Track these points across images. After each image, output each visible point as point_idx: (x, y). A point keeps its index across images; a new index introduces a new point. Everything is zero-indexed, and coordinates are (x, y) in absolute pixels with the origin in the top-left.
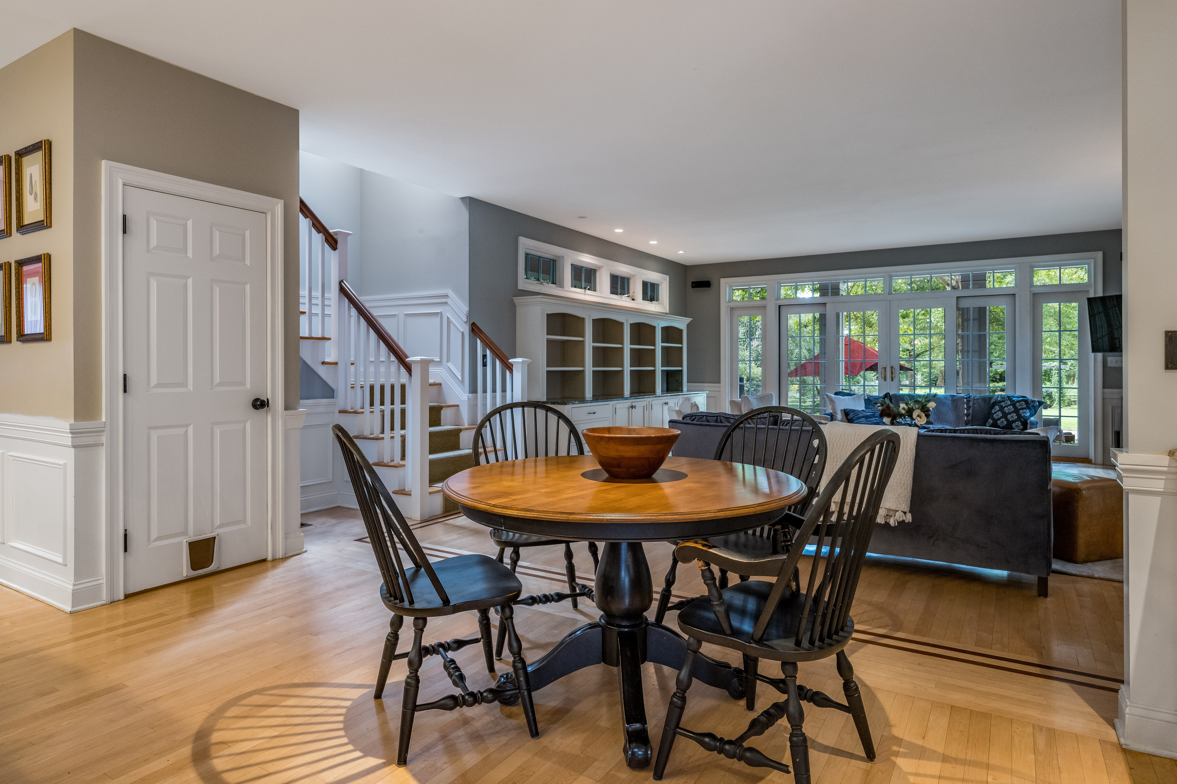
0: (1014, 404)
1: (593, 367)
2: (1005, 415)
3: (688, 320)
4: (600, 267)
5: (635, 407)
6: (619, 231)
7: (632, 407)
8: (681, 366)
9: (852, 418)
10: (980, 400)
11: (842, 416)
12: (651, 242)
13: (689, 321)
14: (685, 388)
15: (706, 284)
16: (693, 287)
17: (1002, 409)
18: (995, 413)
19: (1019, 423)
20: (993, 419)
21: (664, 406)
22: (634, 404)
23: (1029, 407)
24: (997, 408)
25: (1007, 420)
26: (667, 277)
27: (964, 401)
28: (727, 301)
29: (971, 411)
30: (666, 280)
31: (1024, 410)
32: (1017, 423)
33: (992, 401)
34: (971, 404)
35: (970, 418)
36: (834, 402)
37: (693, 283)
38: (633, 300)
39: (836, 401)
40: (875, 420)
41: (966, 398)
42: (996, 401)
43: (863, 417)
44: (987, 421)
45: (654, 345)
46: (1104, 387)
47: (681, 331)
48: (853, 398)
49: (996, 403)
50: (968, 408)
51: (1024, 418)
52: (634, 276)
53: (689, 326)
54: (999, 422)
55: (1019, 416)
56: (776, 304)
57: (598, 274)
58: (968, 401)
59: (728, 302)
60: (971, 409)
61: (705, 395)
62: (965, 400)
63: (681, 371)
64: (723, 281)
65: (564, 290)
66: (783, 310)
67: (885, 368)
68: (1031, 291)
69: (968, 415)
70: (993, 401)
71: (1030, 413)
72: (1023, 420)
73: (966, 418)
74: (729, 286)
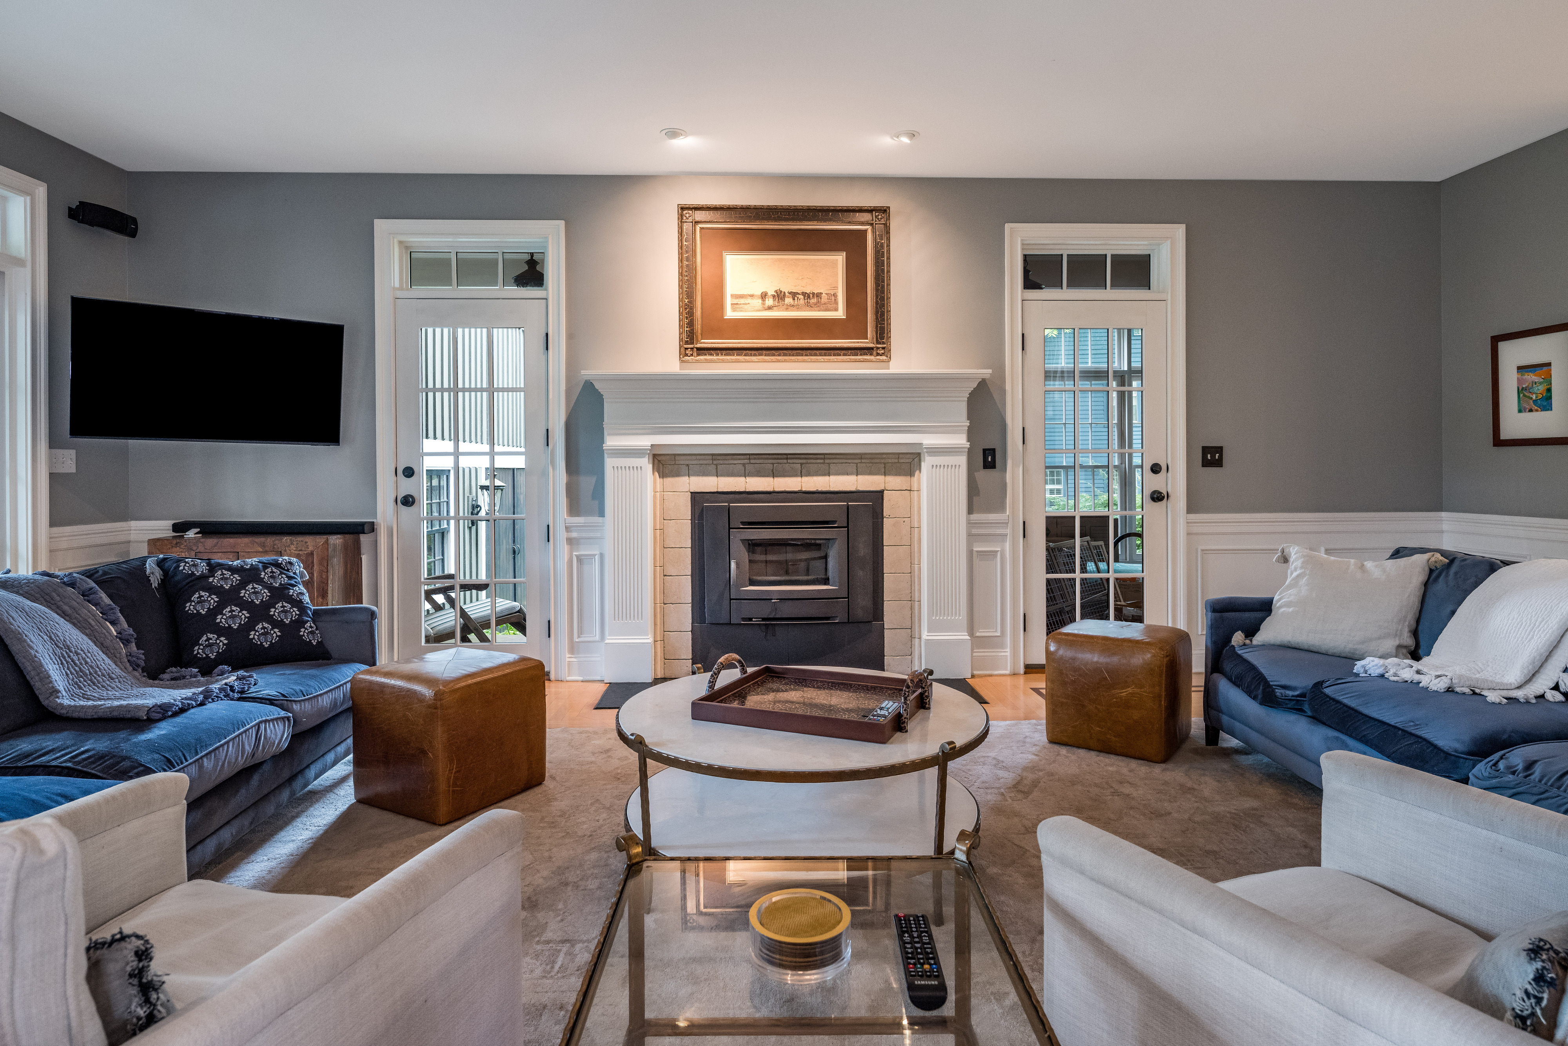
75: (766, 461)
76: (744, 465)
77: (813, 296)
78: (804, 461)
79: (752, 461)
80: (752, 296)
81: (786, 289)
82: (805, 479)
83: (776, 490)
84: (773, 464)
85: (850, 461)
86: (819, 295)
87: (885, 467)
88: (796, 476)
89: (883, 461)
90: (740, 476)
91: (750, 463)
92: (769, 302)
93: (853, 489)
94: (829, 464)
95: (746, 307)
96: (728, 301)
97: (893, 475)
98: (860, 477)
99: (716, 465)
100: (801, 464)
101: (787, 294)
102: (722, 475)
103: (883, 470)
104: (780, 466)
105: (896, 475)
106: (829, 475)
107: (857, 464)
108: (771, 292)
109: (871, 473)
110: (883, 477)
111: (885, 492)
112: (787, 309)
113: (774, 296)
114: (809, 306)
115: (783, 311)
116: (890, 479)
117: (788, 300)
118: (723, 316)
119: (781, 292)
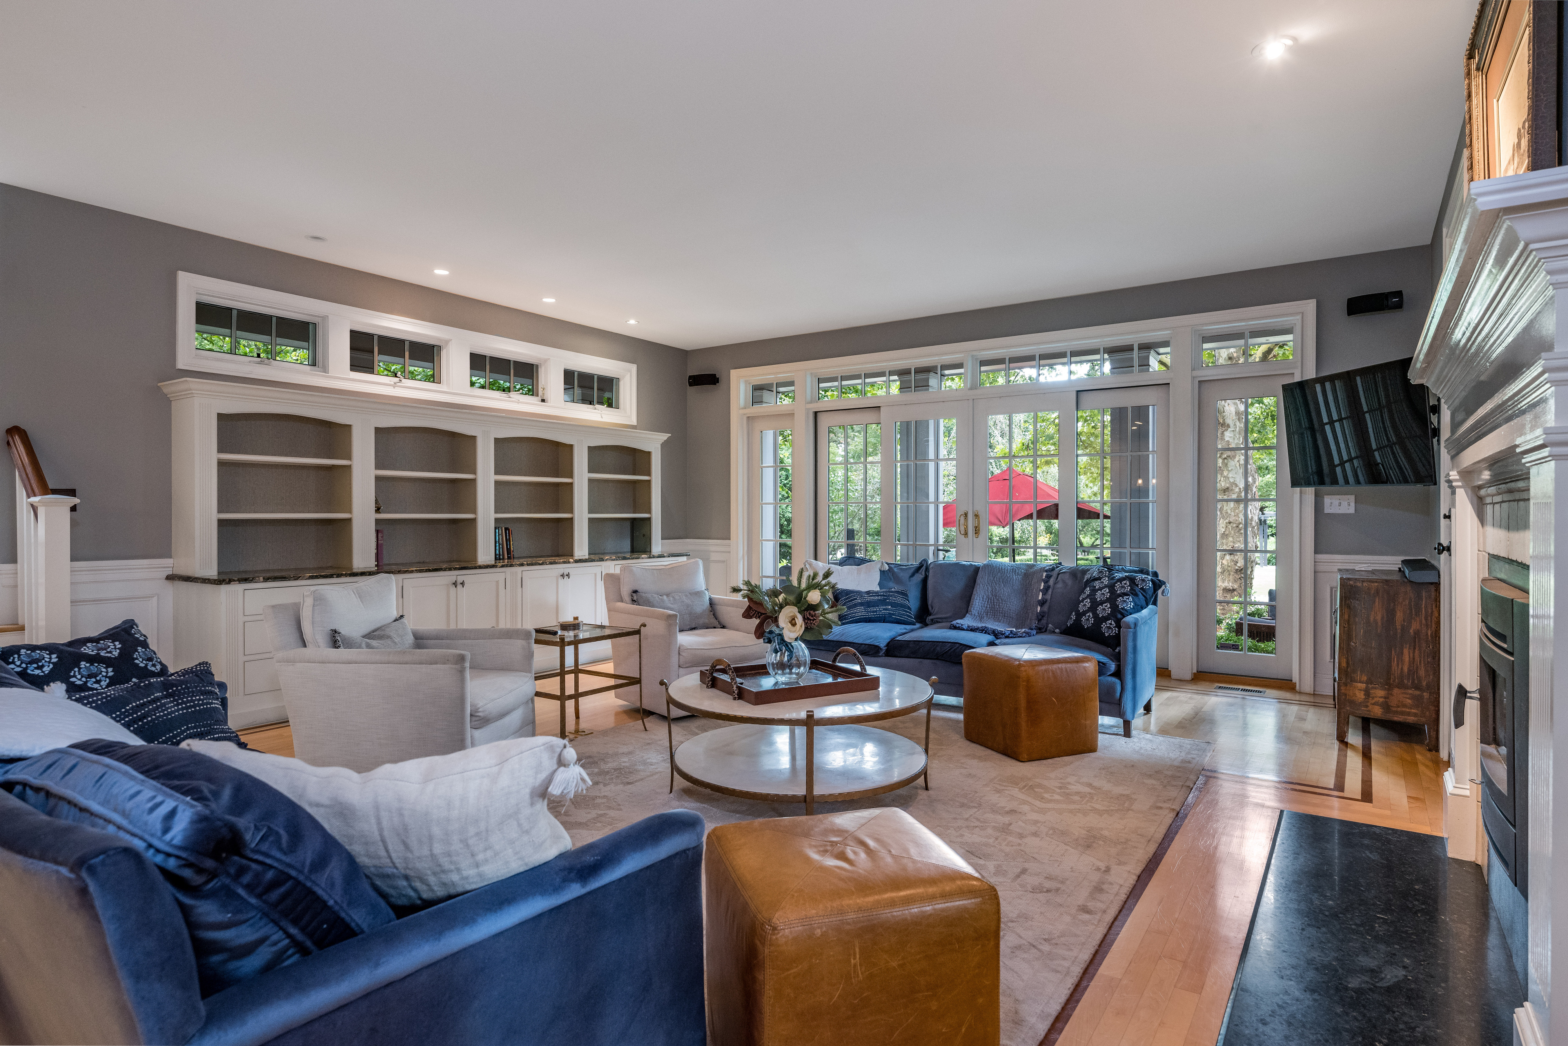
0: (1113, 584)
1: (378, 512)
2: (1095, 605)
3: (662, 436)
4: (447, 342)
5: (463, 584)
7: (456, 584)
8: (648, 511)
12: (546, 300)
13: (667, 438)
14: (656, 547)
15: (710, 379)
16: (691, 385)
17: (1093, 593)
18: (1083, 601)
19: (1113, 623)
20: (1078, 613)
21: (561, 580)
23: (1135, 591)
24: (1088, 590)
25: (1095, 615)
26: (634, 368)
27: (1042, 575)
28: (742, 406)
29: (1048, 597)
30: (630, 371)
31: (1126, 598)
32: (1110, 622)
33: (1086, 577)
34: (1051, 582)
35: (1046, 608)
37: (690, 377)
38: (543, 401)
40: (884, 609)
41: (1049, 571)
42: (1089, 579)
43: (861, 604)
44: (1070, 616)
46: (1316, 551)
47: (649, 454)
49: (1086, 583)
50: (1045, 591)
52: (546, 361)
53: (664, 445)
54: (1084, 619)
56: (808, 410)
57: (443, 353)
58: (1050, 576)
59: (742, 409)
60: (1050, 591)
62: (1045, 574)
63: (647, 520)
64: (734, 373)
65: (327, 376)
66: (820, 418)
67: (966, 515)
68: (1194, 378)
69: (1042, 603)
71: (1135, 604)
73: (1039, 608)
74: (744, 381)
88: (1515, 528)
102: (1495, 526)
104: (1511, 505)
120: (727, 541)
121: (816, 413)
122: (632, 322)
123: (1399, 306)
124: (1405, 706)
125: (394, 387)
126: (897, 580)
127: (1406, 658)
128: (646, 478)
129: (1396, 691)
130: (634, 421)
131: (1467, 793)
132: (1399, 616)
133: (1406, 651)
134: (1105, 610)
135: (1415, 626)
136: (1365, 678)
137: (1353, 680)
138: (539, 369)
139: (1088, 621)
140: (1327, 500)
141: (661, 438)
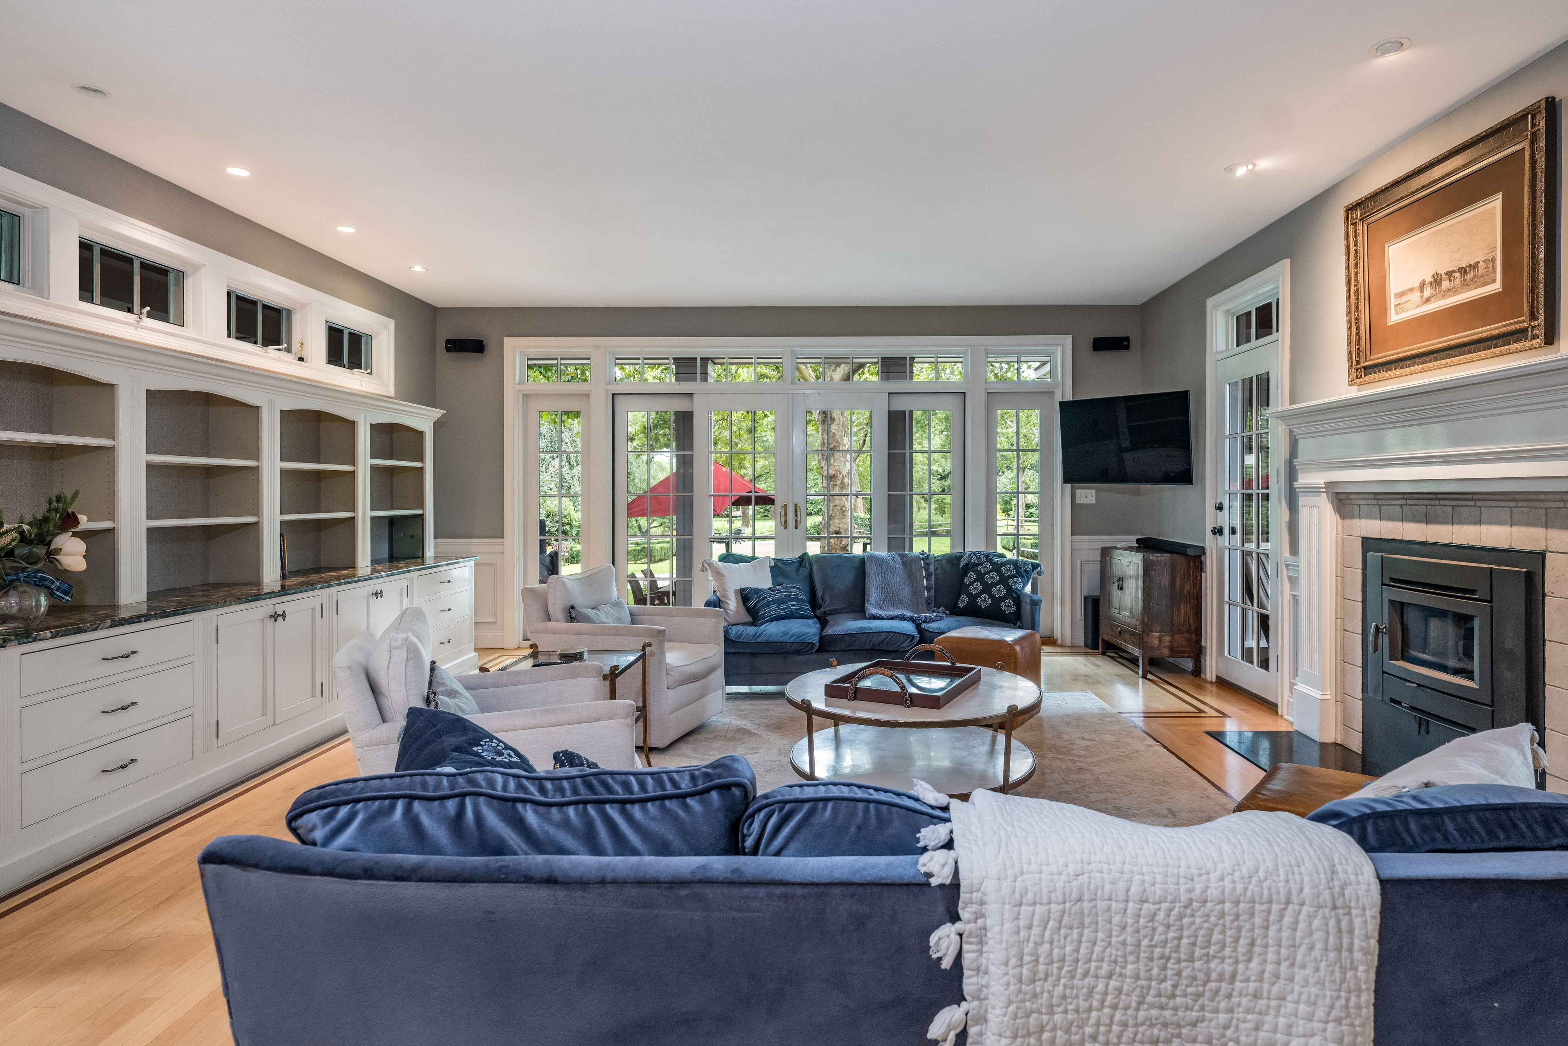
0: (997, 567)
1: (149, 517)
2: (987, 588)
3: (437, 413)
4: (197, 268)
5: (283, 615)
6: (238, 172)
7: (275, 617)
8: (422, 506)
9: (755, 606)
10: (944, 562)
11: (737, 602)
13: (439, 416)
14: (429, 553)
15: (476, 347)
16: (449, 350)
17: (980, 577)
18: (971, 584)
19: (1011, 601)
20: (969, 595)
21: (373, 600)
22: (279, 609)
24: (972, 575)
25: (992, 596)
26: (391, 323)
27: (921, 563)
28: (517, 381)
29: (933, 582)
30: (387, 328)
31: (1015, 579)
32: (1008, 601)
34: (932, 569)
35: (932, 593)
36: (723, 576)
37: (448, 341)
38: (301, 359)
39: (724, 572)
41: (923, 559)
42: (967, 564)
43: (773, 602)
44: (959, 599)
45: (352, 461)
46: (1073, 533)
47: (422, 433)
48: (754, 567)
49: (968, 567)
50: (928, 576)
51: (1016, 593)
52: (304, 306)
53: (438, 426)
54: (979, 600)
55: (1009, 588)
56: (608, 391)
58: (927, 565)
59: (519, 384)
60: (933, 577)
61: (472, 563)
62: (926, 562)
63: (421, 517)
64: (507, 341)
65: (48, 305)
66: (620, 402)
67: (784, 505)
68: (985, 389)
69: (928, 589)
70: (963, 563)
71: (1024, 584)
72: (1015, 595)
73: (926, 594)
74: (521, 352)
75: (1420, 502)
76: (1402, 506)
77: (1470, 270)
78: (1455, 503)
79: (1409, 502)
80: (1411, 290)
81: (1442, 271)
82: (1457, 528)
83: (1430, 540)
84: (1427, 506)
85: (1503, 504)
86: (1474, 267)
87: (1546, 515)
88: (1446, 523)
89: (1545, 504)
90: (1399, 521)
91: (1407, 505)
92: (1428, 292)
93: (1505, 545)
94: (1480, 507)
95: (1406, 305)
96: (1392, 302)
97: (1556, 528)
98: (1515, 528)
99: (1380, 506)
100: (1453, 507)
101: (1444, 276)
102: (1385, 520)
103: (1544, 520)
104: (1433, 508)
105: (1562, 528)
106: (1480, 522)
107: (1511, 508)
108: (1429, 279)
109: (1528, 524)
110: (1544, 530)
111: (1548, 554)
112: (1444, 297)
113: (1431, 283)
114: (1466, 285)
115: (1440, 300)
116: (1553, 533)
117: (1445, 284)
118: (1386, 323)
119: (1438, 275)
120: (500, 540)
121: (613, 395)
122: (418, 269)
123: (1127, 348)
124: (1182, 646)
125: (136, 329)
126: (784, 575)
127: (1182, 611)
128: (419, 464)
129: (1177, 636)
130: (391, 391)
131: (1329, 697)
132: (1178, 581)
133: (1182, 606)
134: (999, 591)
135: (1187, 587)
136: (1158, 629)
137: (1152, 631)
138: (293, 317)
139: (984, 601)
140: (1078, 492)
141: (435, 414)
